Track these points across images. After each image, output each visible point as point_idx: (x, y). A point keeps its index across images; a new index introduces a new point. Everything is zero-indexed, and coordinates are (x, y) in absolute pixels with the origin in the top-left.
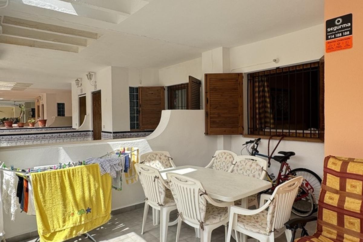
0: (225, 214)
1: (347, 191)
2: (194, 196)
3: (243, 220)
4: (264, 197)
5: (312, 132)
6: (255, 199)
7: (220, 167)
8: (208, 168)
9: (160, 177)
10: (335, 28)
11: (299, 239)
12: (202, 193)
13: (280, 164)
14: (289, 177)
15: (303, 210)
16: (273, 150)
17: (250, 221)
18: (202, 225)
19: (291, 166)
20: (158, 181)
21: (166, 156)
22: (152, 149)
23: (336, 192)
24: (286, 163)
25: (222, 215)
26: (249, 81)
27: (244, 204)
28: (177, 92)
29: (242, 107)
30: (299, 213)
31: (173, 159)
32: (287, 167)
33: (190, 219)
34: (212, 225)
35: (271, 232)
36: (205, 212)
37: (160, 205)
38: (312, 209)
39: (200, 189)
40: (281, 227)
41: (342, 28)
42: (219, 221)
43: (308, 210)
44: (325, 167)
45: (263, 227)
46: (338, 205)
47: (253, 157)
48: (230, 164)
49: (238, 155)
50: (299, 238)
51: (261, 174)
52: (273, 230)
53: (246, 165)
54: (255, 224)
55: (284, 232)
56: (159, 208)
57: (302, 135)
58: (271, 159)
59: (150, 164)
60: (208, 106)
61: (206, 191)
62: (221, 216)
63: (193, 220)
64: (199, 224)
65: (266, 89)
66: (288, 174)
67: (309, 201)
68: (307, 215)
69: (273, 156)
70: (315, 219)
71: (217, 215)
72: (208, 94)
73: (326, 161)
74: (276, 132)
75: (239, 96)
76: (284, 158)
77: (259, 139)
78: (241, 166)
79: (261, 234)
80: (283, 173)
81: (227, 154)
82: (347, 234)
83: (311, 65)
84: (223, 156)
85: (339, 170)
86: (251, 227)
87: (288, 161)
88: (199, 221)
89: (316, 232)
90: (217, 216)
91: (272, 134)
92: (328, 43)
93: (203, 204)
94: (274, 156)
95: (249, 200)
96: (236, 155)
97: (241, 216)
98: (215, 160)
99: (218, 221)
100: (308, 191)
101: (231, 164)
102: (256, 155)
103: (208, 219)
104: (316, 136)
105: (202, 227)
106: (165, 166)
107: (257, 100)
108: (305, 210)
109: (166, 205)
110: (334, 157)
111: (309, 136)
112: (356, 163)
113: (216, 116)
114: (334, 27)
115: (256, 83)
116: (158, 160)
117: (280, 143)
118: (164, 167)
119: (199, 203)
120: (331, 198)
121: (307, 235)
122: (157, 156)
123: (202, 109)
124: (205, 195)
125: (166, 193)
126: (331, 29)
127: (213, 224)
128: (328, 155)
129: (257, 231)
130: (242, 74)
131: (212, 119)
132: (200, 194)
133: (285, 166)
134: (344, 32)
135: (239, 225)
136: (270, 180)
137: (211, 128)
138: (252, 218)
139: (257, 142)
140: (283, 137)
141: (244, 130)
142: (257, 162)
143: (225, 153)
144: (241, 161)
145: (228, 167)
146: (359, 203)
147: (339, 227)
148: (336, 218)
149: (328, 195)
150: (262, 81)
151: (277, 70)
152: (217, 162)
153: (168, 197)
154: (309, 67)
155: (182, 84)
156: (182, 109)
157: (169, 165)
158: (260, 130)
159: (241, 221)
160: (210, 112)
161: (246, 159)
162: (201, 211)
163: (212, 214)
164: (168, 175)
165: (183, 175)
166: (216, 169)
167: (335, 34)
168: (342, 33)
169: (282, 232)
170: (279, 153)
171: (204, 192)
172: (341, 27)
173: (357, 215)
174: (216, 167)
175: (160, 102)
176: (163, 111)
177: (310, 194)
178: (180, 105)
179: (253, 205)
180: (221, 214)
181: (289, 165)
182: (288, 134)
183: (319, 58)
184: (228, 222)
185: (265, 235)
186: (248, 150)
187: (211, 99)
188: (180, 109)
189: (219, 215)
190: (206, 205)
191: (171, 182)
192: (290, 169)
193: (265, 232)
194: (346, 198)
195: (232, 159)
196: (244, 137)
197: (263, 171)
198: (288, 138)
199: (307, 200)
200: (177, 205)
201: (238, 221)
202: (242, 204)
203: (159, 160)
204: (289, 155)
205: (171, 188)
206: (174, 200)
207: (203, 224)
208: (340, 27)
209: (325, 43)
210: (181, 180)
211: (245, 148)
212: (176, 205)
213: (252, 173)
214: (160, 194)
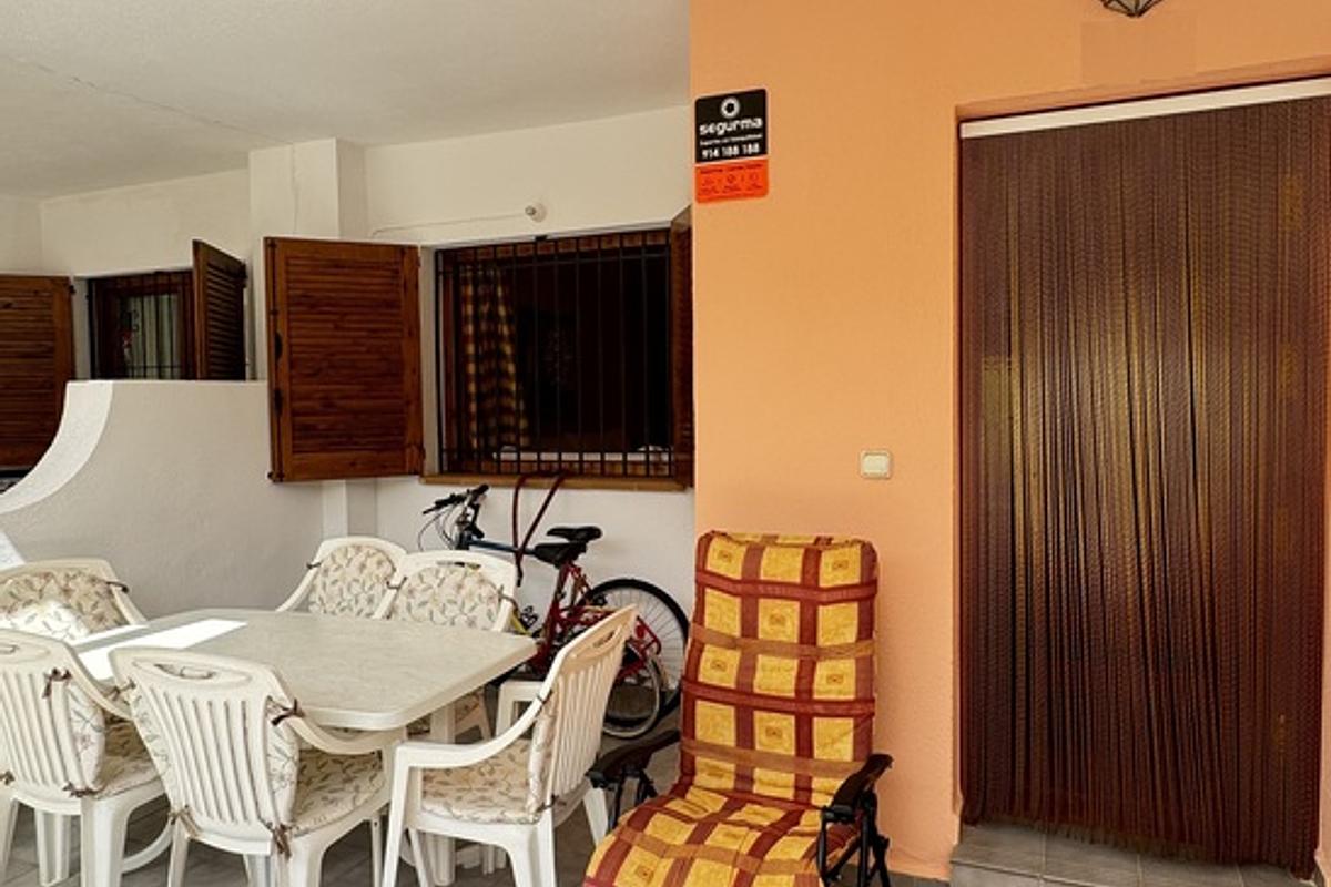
0: (372, 779)
1: (760, 636)
2: (245, 731)
3: (443, 789)
4: (512, 692)
5: (652, 458)
6: (475, 707)
7: (339, 604)
8: (288, 610)
9: (75, 671)
10: (722, 128)
11: (633, 811)
12: (282, 713)
13: (557, 572)
14: (586, 611)
15: (628, 716)
16: (531, 523)
17: (467, 787)
18: (284, 839)
19: (588, 576)
20: (66, 693)
21: (93, 580)
22: (24, 557)
23: (732, 644)
24: (574, 566)
25: (361, 784)
26: (441, 278)
27: (441, 728)
28: (134, 305)
29: (417, 371)
30: (619, 728)
31: (128, 586)
32: (576, 579)
33: (228, 826)
34: (323, 831)
35: (541, 808)
36: (294, 786)
37: (79, 794)
38: (657, 707)
39: (270, 698)
40: (573, 787)
41: (740, 132)
42: (351, 808)
43: (644, 714)
44: (701, 569)
45: (515, 799)
46: (738, 683)
47: (462, 556)
48: (379, 588)
49: (408, 553)
50: (631, 809)
51: (497, 613)
52: (548, 802)
53: (444, 585)
54: (486, 794)
55: (582, 802)
56: (76, 805)
57: (620, 470)
58: (525, 557)
59: (14, 620)
60: (281, 367)
61: (296, 703)
62: (357, 789)
63: (241, 828)
64: (271, 835)
65: (502, 311)
66: (582, 602)
67: (648, 684)
68: (643, 730)
69: (531, 546)
70: (674, 737)
71: (340, 786)
72: (279, 317)
73: (703, 549)
74: (539, 461)
75: (406, 330)
76: (567, 549)
77: (484, 488)
78: (425, 590)
79: (509, 822)
80: (565, 603)
81: (365, 551)
82: (763, 766)
83: (644, 240)
84: (350, 560)
85: (737, 576)
86: (473, 805)
87: (581, 561)
88: (269, 826)
89: (676, 781)
90: (342, 790)
91: (524, 468)
92: (703, 172)
93: (285, 755)
94: (536, 543)
95: (457, 712)
96: (404, 552)
97: (432, 774)
98: (320, 579)
99: (347, 811)
100: (643, 652)
101: (385, 586)
102: (471, 547)
103: (305, 809)
104: (662, 470)
105: (283, 847)
106: (94, 624)
107: (471, 349)
108: (638, 716)
109: (109, 787)
110: (724, 535)
111: (641, 471)
112: (782, 550)
113: (317, 405)
114: (720, 124)
115: (466, 284)
116: (59, 601)
117: (554, 499)
118: (87, 626)
119: (267, 755)
120: (718, 666)
121: (653, 793)
122: (48, 581)
123: (254, 378)
124: (294, 721)
125: (107, 735)
126: (711, 129)
127: (330, 823)
128: (707, 531)
129: (495, 814)
130: (413, 249)
131: (299, 419)
132: (273, 717)
133: (570, 575)
134: (747, 143)
135: (428, 807)
136: (522, 629)
137: (294, 452)
138: (474, 773)
139: (475, 499)
140: (561, 477)
141: (424, 457)
142: (480, 570)
143: (358, 548)
144: (424, 574)
145: (370, 601)
146: (792, 669)
147: (742, 751)
148: (733, 726)
149: (709, 655)
150: (487, 280)
151: (539, 245)
152: (328, 583)
153: (116, 754)
154: (640, 243)
155: (158, 273)
156: (161, 377)
157: (111, 616)
158: (482, 456)
159: (434, 790)
160: (292, 393)
161: (440, 563)
162: (276, 785)
163: (320, 788)
164: (119, 659)
165: (188, 649)
166: (325, 612)
167: (719, 147)
168: (740, 144)
169: (574, 802)
170: (552, 532)
171: (290, 706)
172: (738, 127)
173: (787, 706)
174: (323, 604)
175: (50, 344)
176: (70, 386)
177: (650, 662)
178: (152, 361)
179: (472, 725)
180: (354, 783)
181: (582, 573)
182: (576, 466)
183: (671, 218)
184: (388, 805)
185: (522, 823)
186: (444, 532)
187: (294, 341)
188: (152, 377)
189: (350, 787)
190: (296, 758)
191: (133, 686)
192: (587, 586)
193: (521, 815)
194: (760, 657)
195: (386, 567)
196: (428, 483)
197: (504, 601)
198: (579, 482)
199: (642, 680)
200: (163, 778)
201: (425, 793)
202: (432, 731)
203: (62, 597)
204: (582, 539)
205: (134, 712)
206: (150, 760)
207: (287, 833)
208: (734, 125)
209: (693, 170)
210: (186, 672)
211: (433, 525)
212: (158, 778)
213: (466, 611)
214: (80, 747)
